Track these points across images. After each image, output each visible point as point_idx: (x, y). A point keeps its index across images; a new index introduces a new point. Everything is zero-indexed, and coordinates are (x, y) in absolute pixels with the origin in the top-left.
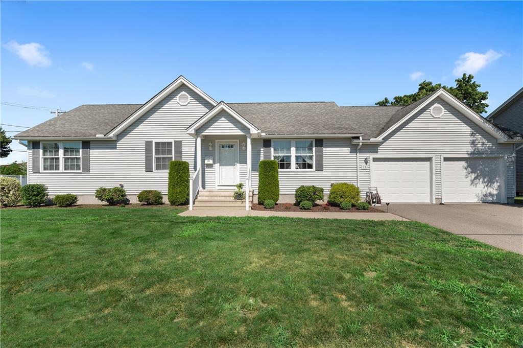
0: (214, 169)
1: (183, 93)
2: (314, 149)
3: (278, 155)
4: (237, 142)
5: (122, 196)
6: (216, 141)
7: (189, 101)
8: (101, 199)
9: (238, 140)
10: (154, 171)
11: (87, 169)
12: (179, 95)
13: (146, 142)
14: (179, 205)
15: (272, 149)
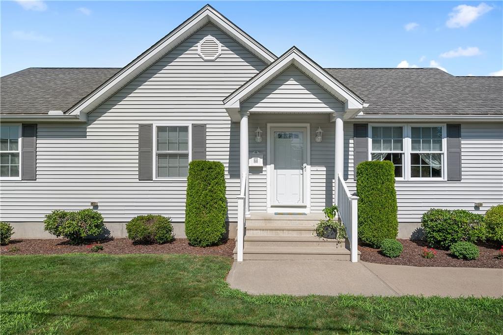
0: (264, 177)
1: (209, 37)
2: (445, 141)
3: (379, 152)
4: (306, 127)
5: (96, 226)
6: (269, 125)
7: (220, 52)
8: (56, 231)
9: (308, 125)
10: (154, 179)
11: (30, 175)
12: (202, 42)
13: (141, 126)
14: (208, 246)
15: (370, 140)
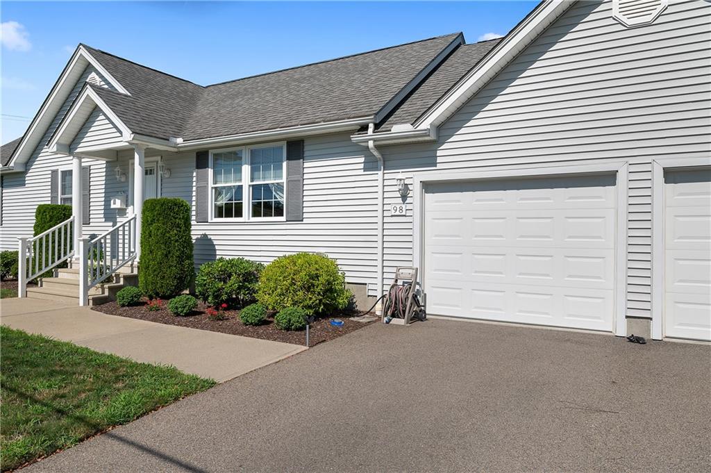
1: (93, 74)
3: (220, 185)
4: (156, 162)
13: (53, 172)
15: (210, 171)
